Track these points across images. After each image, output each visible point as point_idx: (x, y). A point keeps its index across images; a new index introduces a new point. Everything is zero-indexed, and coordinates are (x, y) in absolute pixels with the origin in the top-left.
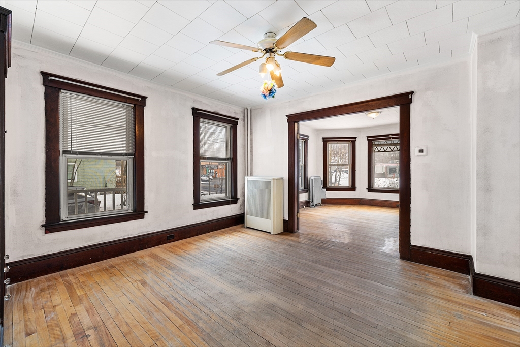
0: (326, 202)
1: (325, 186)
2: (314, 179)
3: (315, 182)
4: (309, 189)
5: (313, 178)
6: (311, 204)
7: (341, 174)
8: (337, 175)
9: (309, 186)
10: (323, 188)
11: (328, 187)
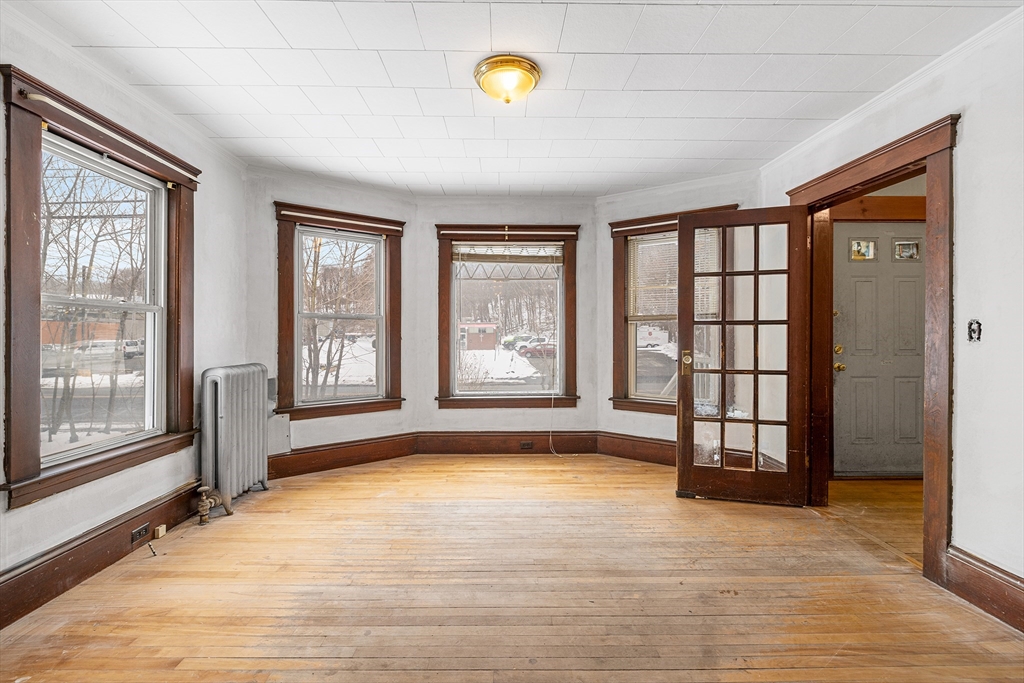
0: (288, 467)
1: (286, 404)
2: (227, 377)
3: (229, 394)
4: (200, 430)
5: (218, 375)
6: (207, 503)
7: (343, 347)
8: (334, 350)
9: (200, 414)
10: (277, 412)
11: (298, 403)
